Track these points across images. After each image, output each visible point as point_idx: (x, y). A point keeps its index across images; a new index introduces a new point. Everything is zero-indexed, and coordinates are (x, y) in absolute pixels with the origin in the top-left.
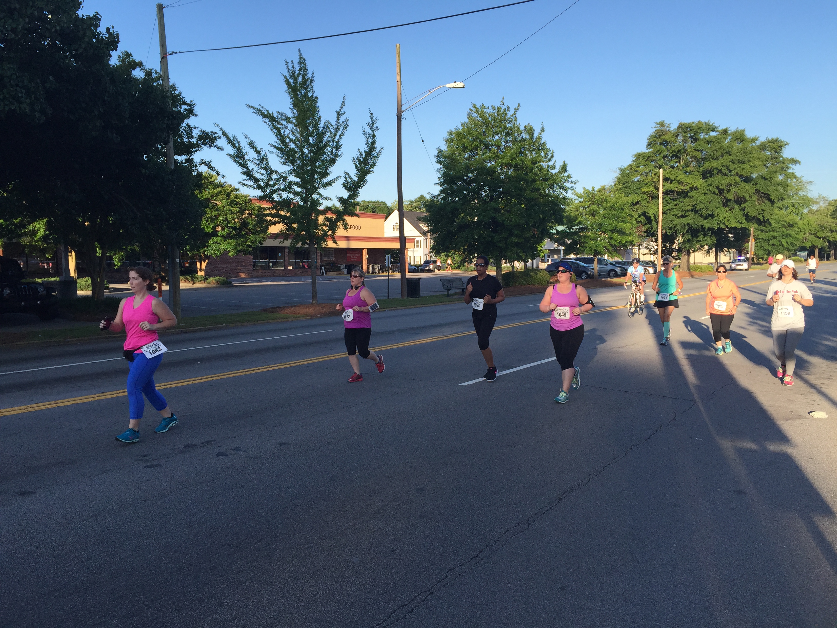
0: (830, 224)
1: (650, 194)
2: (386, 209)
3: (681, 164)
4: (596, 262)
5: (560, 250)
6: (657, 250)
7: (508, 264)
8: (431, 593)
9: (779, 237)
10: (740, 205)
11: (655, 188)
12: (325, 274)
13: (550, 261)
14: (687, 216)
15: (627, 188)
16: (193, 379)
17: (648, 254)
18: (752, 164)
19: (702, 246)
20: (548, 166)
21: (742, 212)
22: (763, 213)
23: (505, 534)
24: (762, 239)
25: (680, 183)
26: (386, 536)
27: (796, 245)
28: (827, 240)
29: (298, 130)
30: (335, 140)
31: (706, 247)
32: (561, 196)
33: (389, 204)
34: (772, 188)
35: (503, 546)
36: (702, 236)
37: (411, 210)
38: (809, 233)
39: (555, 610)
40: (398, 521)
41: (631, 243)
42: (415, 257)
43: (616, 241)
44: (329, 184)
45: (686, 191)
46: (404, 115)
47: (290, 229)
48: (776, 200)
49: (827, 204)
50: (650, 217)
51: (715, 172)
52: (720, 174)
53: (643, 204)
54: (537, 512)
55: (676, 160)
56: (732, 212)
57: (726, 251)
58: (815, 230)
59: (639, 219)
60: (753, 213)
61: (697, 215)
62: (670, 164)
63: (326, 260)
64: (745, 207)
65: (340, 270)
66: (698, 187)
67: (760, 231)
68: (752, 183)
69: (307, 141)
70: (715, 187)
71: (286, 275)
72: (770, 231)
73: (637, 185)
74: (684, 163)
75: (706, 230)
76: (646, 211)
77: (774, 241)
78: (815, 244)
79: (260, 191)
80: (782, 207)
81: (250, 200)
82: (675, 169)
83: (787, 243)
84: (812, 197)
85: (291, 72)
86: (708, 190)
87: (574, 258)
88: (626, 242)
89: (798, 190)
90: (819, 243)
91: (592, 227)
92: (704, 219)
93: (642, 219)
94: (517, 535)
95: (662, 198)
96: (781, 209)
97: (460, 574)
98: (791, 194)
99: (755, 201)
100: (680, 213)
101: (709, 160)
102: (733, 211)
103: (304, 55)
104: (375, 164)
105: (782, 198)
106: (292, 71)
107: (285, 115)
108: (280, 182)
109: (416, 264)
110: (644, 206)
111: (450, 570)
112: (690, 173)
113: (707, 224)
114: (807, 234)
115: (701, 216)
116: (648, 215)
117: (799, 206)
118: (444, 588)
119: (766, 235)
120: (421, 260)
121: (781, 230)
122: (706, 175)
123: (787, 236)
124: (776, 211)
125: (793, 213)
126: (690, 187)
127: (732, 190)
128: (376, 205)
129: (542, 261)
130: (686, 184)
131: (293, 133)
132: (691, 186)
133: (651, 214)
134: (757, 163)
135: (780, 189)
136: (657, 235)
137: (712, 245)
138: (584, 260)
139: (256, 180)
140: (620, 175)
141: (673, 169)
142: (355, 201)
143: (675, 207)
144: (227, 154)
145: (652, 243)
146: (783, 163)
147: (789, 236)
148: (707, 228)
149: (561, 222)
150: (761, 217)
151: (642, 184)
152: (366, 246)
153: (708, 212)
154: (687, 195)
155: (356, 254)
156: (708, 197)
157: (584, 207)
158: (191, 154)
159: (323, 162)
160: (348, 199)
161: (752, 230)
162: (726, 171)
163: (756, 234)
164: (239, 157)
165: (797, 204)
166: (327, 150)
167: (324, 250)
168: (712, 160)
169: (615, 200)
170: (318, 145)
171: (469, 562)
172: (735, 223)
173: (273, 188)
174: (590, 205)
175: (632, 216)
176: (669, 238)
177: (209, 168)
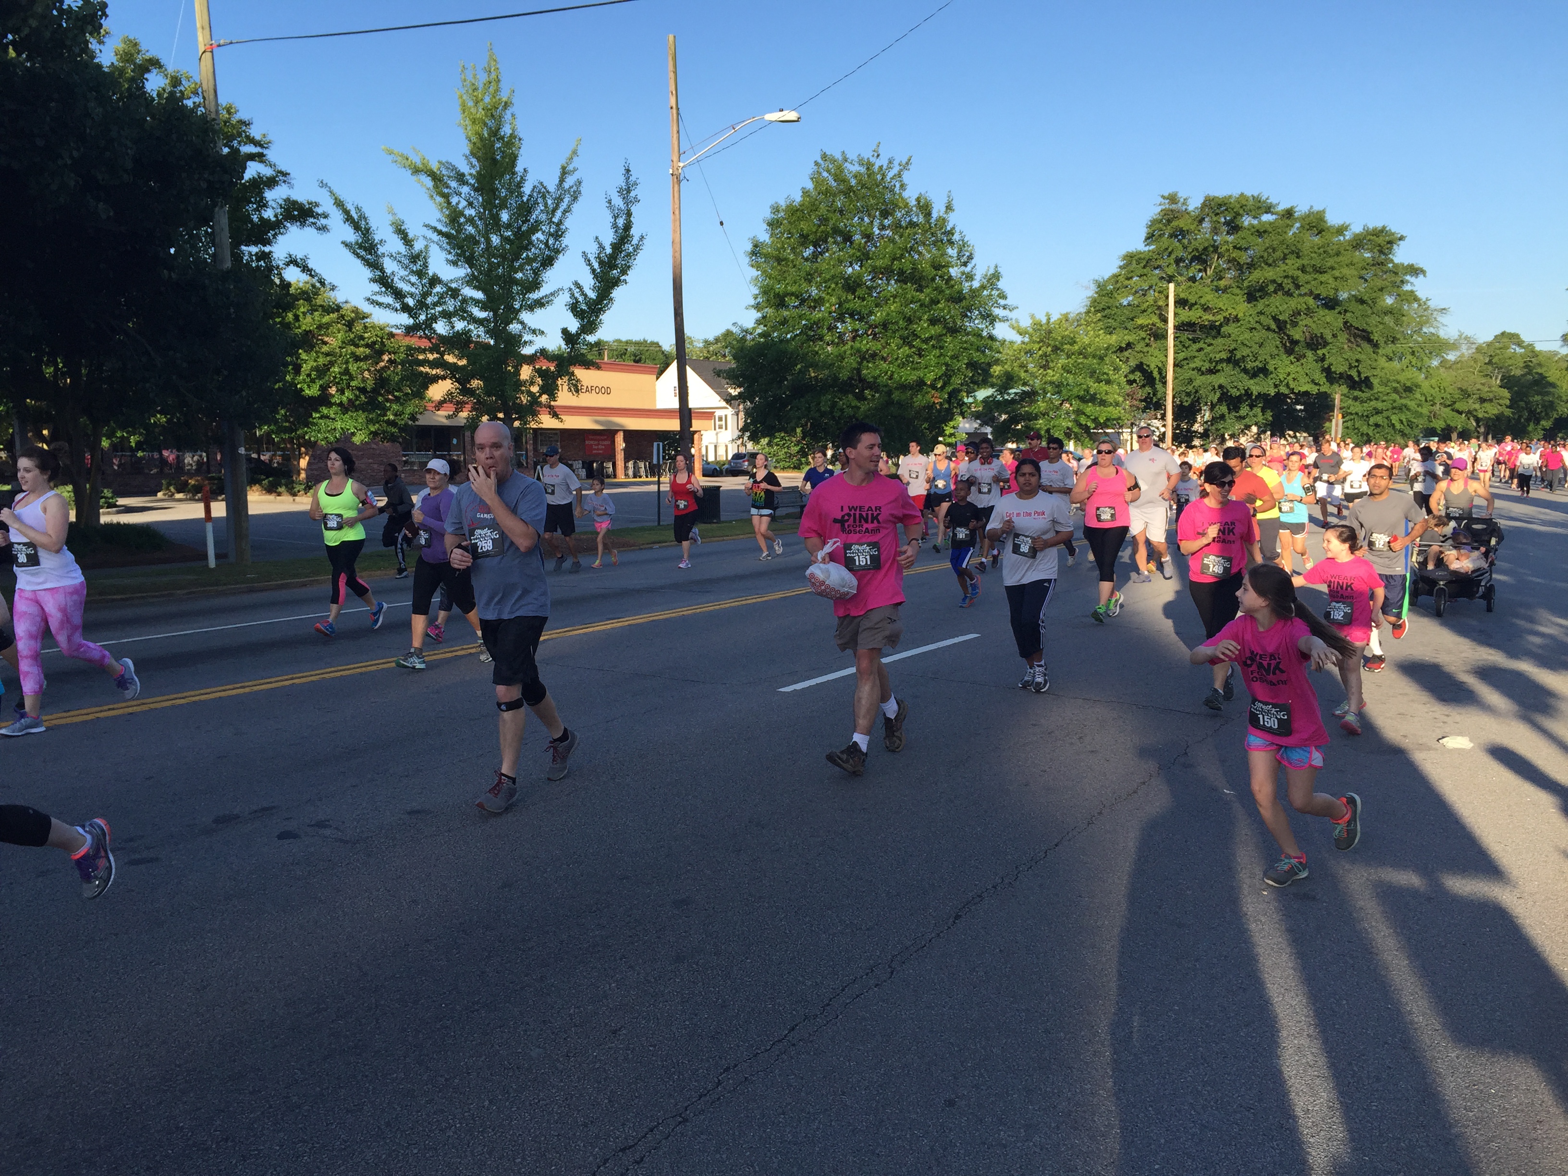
0: (1479, 386)
1: (1151, 329)
2: (660, 356)
3: (1208, 273)
6: (1164, 433)
8: (685, 1120)
9: (1387, 410)
10: (1316, 351)
11: (1160, 318)
14: (1218, 371)
15: (1109, 318)
18: (1337, 273)
19: (1248, 427)
20: (963, 273)
21: (1320, 364)
22: (1358, 367)
23: (843, 990)
24: (1357, 414)
25: (1206, 309)
26: (604, 1001)
27: (1418, 426)
28: (1474, 416)
29: (480, 199)
30: (553, 219)
31: (1254, 429)
32: (985, 333)
33: (663, 348)
34: (1374, 320)
35: (837, 1017)
36: (1248, 409)
37: (706, 358)
38: (1441, 404)
39: (932, 1149)
40: (631, 967)
41: (1118, 422)
42: (715, 446)
43: (1088, 417)
44: (540, 303)
45: (1217, 324)
46: (685, 173)
47: (465, 391)
48: (1381, 342)
49: (1474, 351)
50: (1152, 372)
51: (1271, 288)
52: (1280, 293)
53: (1138, 347)
54: (911, 943)
55: (1198, 267)
56: (1302, 364)
57: (1290, 436)
58: (1452, 397)
59: (1131, 377)
60: (1339, 367)
61: (1237, 369)
62: (1188, 274)
64: (1324, 354)
66: (1239, 316)
67: (1353, 399)
68: (1338, 309)
69: (496, 218)
70: (1270, 317)
72: (1371, 400)
73: (1127, 313)
74: (1214, 272)
75: (1254, 398)
76: (1145, 361)
77: (1378, 419)
78: (1452, 424)
79: (406, 315)
80: (1392, 355)
81: (394, 335)
82: (1197, 283)
83: (1401, 422)
84: (1446, 337)
85: (470, 86)
86: (1257, 322)
88: (1108, 420)
89: (1421, 325)
90: (1459, 422)
91: (1044, 390)
92: (1251, 378)
93: (1138, 376)
94: (867, 992)
95: (1172, 337)
96: (1391, 359)
97: (746, 1078)
98: (1409, 332)
99: (1342, 343)
100: (1207, 365)
101: (1260, 266)
102: (1303, 361)
104: (629, 267)
105: (1395, 338)
106: (473, 86)
107: (454, 168)
108: (447, 299)
109: (715, 460)
110: (1141, 351)
111: (727, 1070)
112: (1225, 290)
113: (1255, 387)
114: (1438, 405)
115: (1245, 371)
116: (1147, 368)
117: (1422, 355)
118: (711, 1109)
119: (1363, 407)
120: (726, 452)
121: (1391, 398)
122: (1253, 294)
123: (1401, 409)
124: (1382, 361)
125: (1413, 366)
126: (1225, 318)
127: (1300, 323)
128: (642, 348)
130: (1218, 312)
131: (470, 204)
132: (1226, 314)
133: (1152, 366)
134: (1346, 271)
135: (1387, 319)
136: (1165, 406)
137: (1266, 425)
139: (398, 295)
140: (1097, 293)
141: (1194, 283)
142: (591, 338)
143: (1197, 354)
144: (343, 243)
145: (1156, 421)
146: (1394, 273)
147: (1404, 409)
148: (1255, 393)
149: (985, 382)
150: (1354, 373)
151: (1137, 310)
152: (622, 426)
153: (1257, 363)
154: (1219, 332)
155: (602, 440)
156: (1258, 336)
157: (1029, 352)
158: (268, 242)
159: (529, 261)
160: (578, 335)
161: (1337, 398)
162: (1291, 286)
163: (1345, 405)
164: (365, 249)
165: (1419, 349)
166: (538, 239)
167: (541, 434)
168: (1266, 267)
169: (1086, 340)
170: (519, 228)
171: (767, 1051)
172: (1307, 385)
173: (433, 311)
174: (1040, 348)
175: (1118, 370)
176: (1186, 412)
177: (303, 271)
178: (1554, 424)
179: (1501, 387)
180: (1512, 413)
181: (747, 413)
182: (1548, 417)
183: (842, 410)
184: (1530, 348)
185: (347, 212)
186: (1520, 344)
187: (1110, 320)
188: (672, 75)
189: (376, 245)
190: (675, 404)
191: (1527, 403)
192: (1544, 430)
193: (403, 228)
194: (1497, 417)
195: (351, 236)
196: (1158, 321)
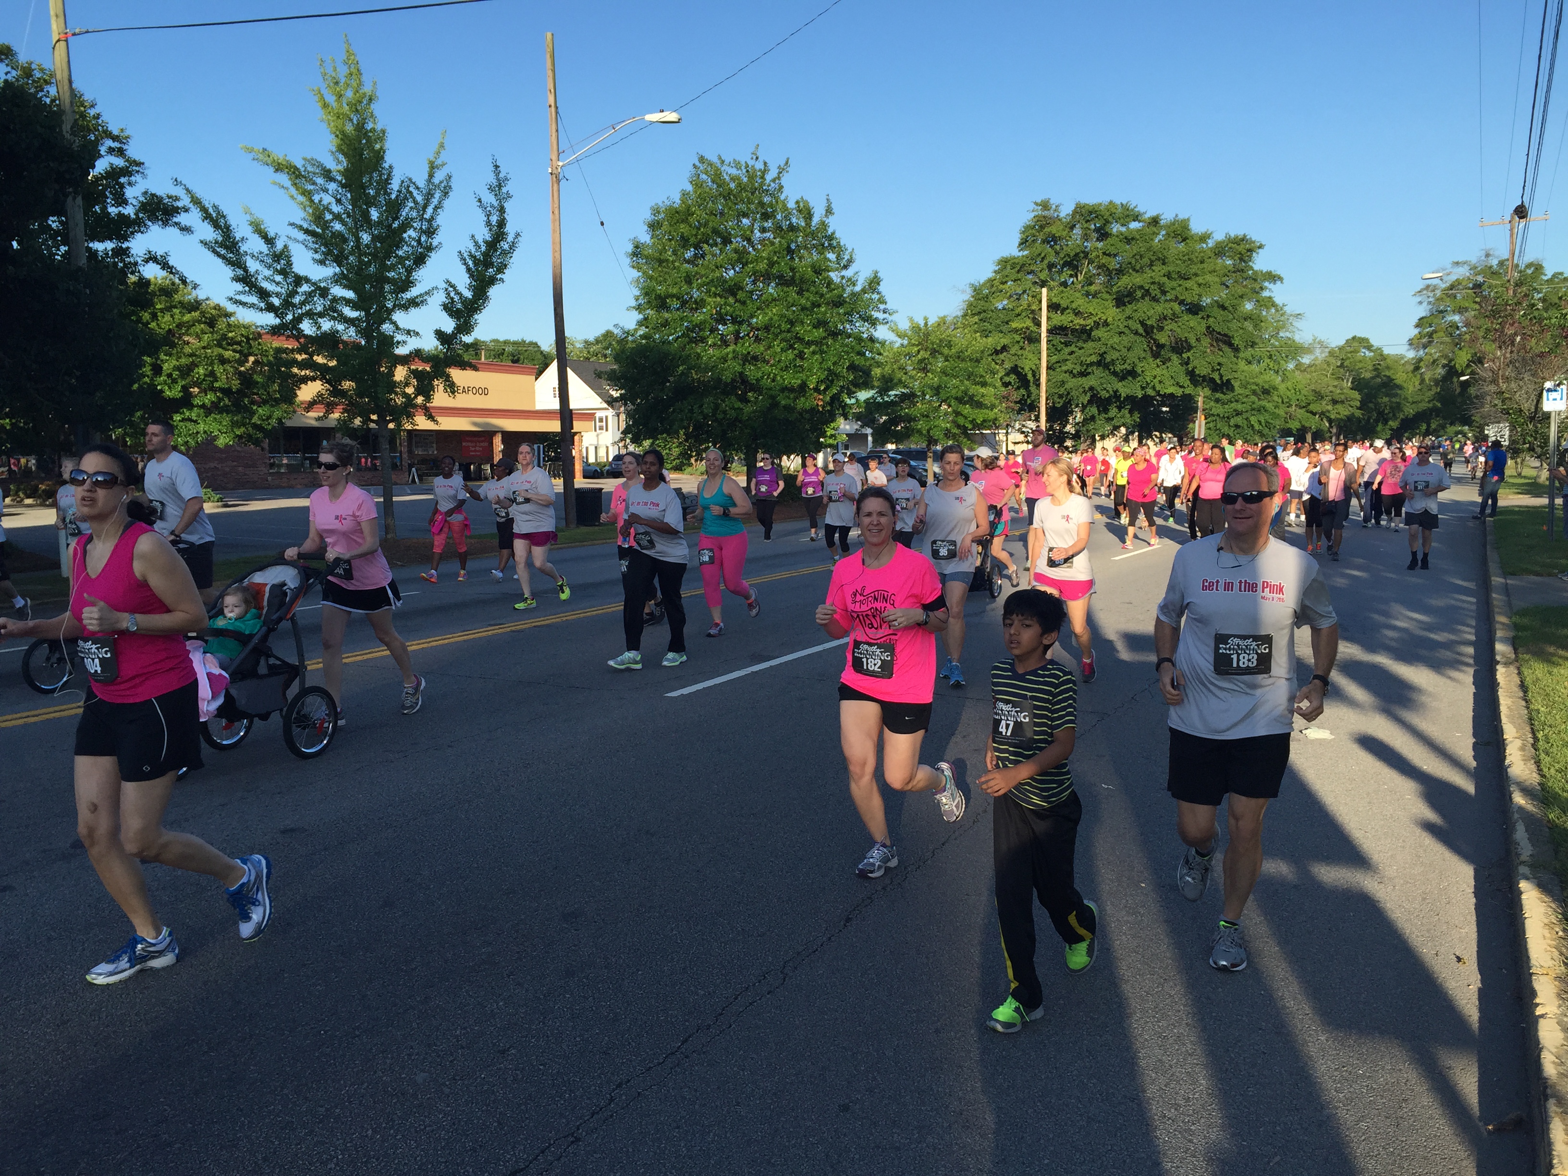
0: (1331, 388)
1: (1025, 333)
2: (539, 356)
3: (1079, 278)
5: (867, 435)
8: (578, 1140)
9: (1247, 411)
10: (1181, 354)
11: (1033, 322)
12: (417, 480)
14: (1089, 373)
15: (984, 321)
18: (1201, 281)
19: (1116, 428)
20: (843, 277)
21: (1185, 367)
22: (1219, 370)
23: (736, 998)
24: (1218, 415)
25: (1077, 313)
26: (492, 1020)
27: (1275, 427)
28: (1327, 417)
29: (349, 195)
30: (425, 216)
31: (1123, 430)
32: (865, 336)
33: (544, 347)
34: (1234, 325)
35: (730, 1027)
36: (1117, 410)
37: (586, 359)
38: (1296, 405)
40: (519, 984)
41: (995, 424)
42: (596, 447)
43: (966, 418)
44: (414, 303)
45: (1088, 328)
46: (563, 171)
47: (336, 392)
48: (1242, 347)
49: (1327, 354)
50: (1026, 375)
51: (1139, 294)
52: (1147, 299)
53: (1013, 351)
54: (803, 948)
55: (1069, 272)
56: (1168, 367)
58: (1307, 399)
59: (1007, 379)
60: (1203, 370)
61: (1107, 372)
62: (1060, 279)
63: (419, 454)
64: (1188, 358)
66: (1108, 321)
67: (1214, 401)
68: (1201, 314)
69: (366, 215)
70: (1137, 321)
72: (1232, 402)
73: (1003, 317)
74: (1084, 277)
75: (1122, 400)
76: (1019, 363)
77: (1239, 420)
78: (1307, 425)
79: (272, 315)
80: (1251, 359)
81: (260, 335)
82: (1069, 288)
83: (1260, 422)
84: (1301, 342)
85: (330, 80)
86: (1125, 326)
88: (984, 421)
89: (1278, 329)
90: (1313, 423)
91: (923, 392)
92: (1121, 381)
93: (1012, 378)
94: (760, 999)
95: (1045, 340)
96: (1250, 363)
97: (639, 1093)
98: (1267, 337)
99: (1205, 347)
100: (1078, 368)
101: (1128, 272)
102: (1168, 364)
104: (506, 266)
105: (1254, 342)
106: (333, 79)
107: (320, 165)
108: (315, 299)
109: (598, 461)
110: (1015, 354)
111: (619, 1086)
112: (1095, 295)
113: (1122, 387)
114: (1294, 408)
115: (1115, 374)
116: (1022, 371)
117: (1279, 359)
118: (604, 1127)
119: (1224, 408)
120: (607, 454)
121: (1250, 400)
122: (1122, 299)
123: (1259, 411)
124: (1242, 365)
125: (1270, 369)
126: (1095, 322)
127: (1166, 327)
128: (520, 348)
130: (1089, 316)
131: (339, 201)
132: (1097, 319)
133: (1027, 369)
134: (1209, 278)
135: (1247, 324)
136: (1039, 408)
137: (1134, 426)
139: (264, 294)
140: (973, 297)
141: (1066, 287)
142: (467, 339)
143: (1069, 357)
144: (201, 241)
145: (1029, 422)
146: (1254, 279)
147: (1262, 410)
148: (1123, 395)
149: (866, 385)
150: (1216, 376)
151: (1012, 314)
152: (498, 427)
153: (1126, 366)
154: (1089, 335)
155: (479, 442)
156: (1126, 340)
157: (909, 355)
158: (125, 238)
159: (401, 260)
160: (454, 335)
161: (1200, 400)
162: (1158, 292)
163: (1207, 407)
164: (226, 248)
165: (1277, 354)
166: (409, 237)
167: (416, 435)
168: (1134, 273)
169: (964, 343)
170: (390, 226)
171: (659, 1064)
172: (1172, 387)
173: (300, 311)
174: (919, 351)
175: (993, 373)
176: (1058, 414)
177: (163, 268)
178: (1401, 424)
179: (1352, 389)
180: (1363, 414)
181: (629, 415)
182: (1395, 418)
183: (725, 412)
184: (1379, 352)
185: (204, 209)
186: (1369, 347)
187: (985, 324)
188: (548, 73)
189: (237, 244)
190: (555, 405)
191: (1377, 404)
192: (1392, 430)
194: (1348, 418)
195: (211, 234)
196: (1032, 324)
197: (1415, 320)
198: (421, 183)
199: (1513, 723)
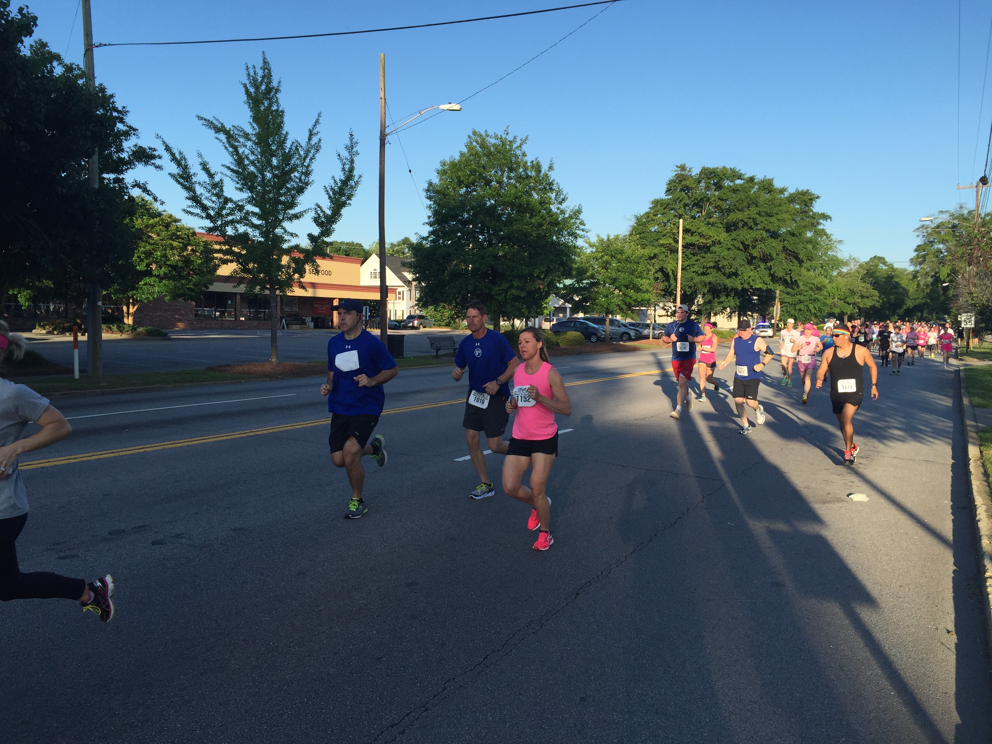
0: (860, 288)
1: (668, 246)
2: (362, 252)
3: (703, 214)
4: (607, 323)
5: (566, 307)
7: (507, 323)
8: (427, 710)
9: (807, 301)
10: (766, 264)
11: (674, 240)
12: (286, 327)
13: (555, 320)
14: (709, 273)
15: (643, 239)
16: (120, 450)
17: (665, 316)
18: (779, 217)
19: (724, 308)
21: (768, 272)
22: (790, 274)
23: (514, 635)
24: (789, 303)
25: (702, 236)
26: (370, 641)
27: (824, 311)
28: (857, 306)
29: (259, 150)
30: (305, 164)
31: (728, 310)
32: (571, 244)
33: (366, 247)
34: (801, 246)
35: (512, 651)
36: (724, 297)
37: (392, 255)
38: (838, 298)
39: (575, 725)
40: (385, 622)
41: (648, 302)
42: (396, 310)
44: (296, 217)
45: (708, 245)
46: (388, 139)
47: (245, 270)
48: (804, 260)
49: (858, 267)
50: (668, 273)
51: (741, 225)
52: (746, 228)
53: (661, 258)
54: (550, 609)
55: (697, 210)
56: (758, 271)
58: (845, 294)
59: (656, 275)
60: (780, 274)
61: (720, 272)
62: (691, 214)
63: (288, 310)
64: (771, 266)
65: (305, 324)
66: (721, 241)
67: (786, 293)
68: (780, 239)
69: (269, 162)
70: (739, 242)
71: (236, 326)
72: (797, 295)
73: (654, 236)
74: (706, 213)
75: (729, 290)
76: (664, 266)
78: (845, 310)
79: (209, 221)
80: (809, 268)
81: (195, 233)
82: (696, 220)
83: (815, 308)
84: (842, 258)
85: (252, 78)
86: (732, 245)
87: (582, 318)
88: (642, 300)
89: (827, 249)
90: (849, 309)
91: (604, 282)
92: (728, 278)
93: (659, 275)
94: (528, 637)
95: (681, 252)
96: (809, 270)
97: (461, 685)
98: (820, 254)
99: (782, 259)
100: (702, 270)
101: (734, 211)
102: (758, 269)
103: (269, 59)
104: (352, 195)
105: (812, 257)
106: (254, 78)
107: (242, 130)
108: (236, 212)
109: (397, 319)
110: (662, 260)
111: (449, 681)
112: (713, 225)
113: (729, 283)
114: (836, 300)
115: (724, 274)
116: (666, 270)
117: (828, 268)
118: (442, 703)
119: (792, 298)
120: (403, 314)
121: (809, 294)
122: (730, 228)
123: (815, 301)
124: (804, 271)
125: (822, 275)
126: (712, 241)
127: (757, 246)
128: (350, 247)
129: (546, 320)
130: (709, 237)
131: (253, 153)
132: (714, 239)
133: (669, 269)
134: (785, 216)
135: (810, 247)
136: (676, 294)
137: (735, 308)
138: (594, 320)
139: (204, 208)
140: (636, 223)
141: (695, 219)
142: (327, 239)
143: (695, 263)
144: (169, 174)
145: (669, 303)
146: (813, 218)
147: (816, 301)
148: (730, 287)
149: (569, 275)
150: (788, 278)
151: (659, 235)
152: (338, 296)
153: (732, 269)
154: (709, 250)
155: (325, 304)
156: (732, 253)
157: (596, 258)
158: (122, 172)
159: (289, 190)
160: (319, 237)
161: (778, 292)
162: (753, 224)
163: (782, 297)
164: (184, 179)
165: (826, 265)
166: (295, 176)
167: (285, 299)
168: (737, 212)
169: (631, 251)
170: (283, 169)
171: (471, 670)
172: (760, 284)
173: (226, 219)
174: (602, 256)
175: (649, 270)
176: (688, 299)
177: (143, 191)
179: (873, 289)
180: (880, 305)
182: (900, 308)
184: (891, 266)
185: (173, 155)
186: (885, 263)
187: (644, 240)
188: (382, 78)
189: (191, 176)
191: (889, 299)
193: (207, 167)
194: (870, 306)
195: (175, 169)
196: (673, 242)
197: (915, 247)
198: (304, 144)
199: (981, 495)
